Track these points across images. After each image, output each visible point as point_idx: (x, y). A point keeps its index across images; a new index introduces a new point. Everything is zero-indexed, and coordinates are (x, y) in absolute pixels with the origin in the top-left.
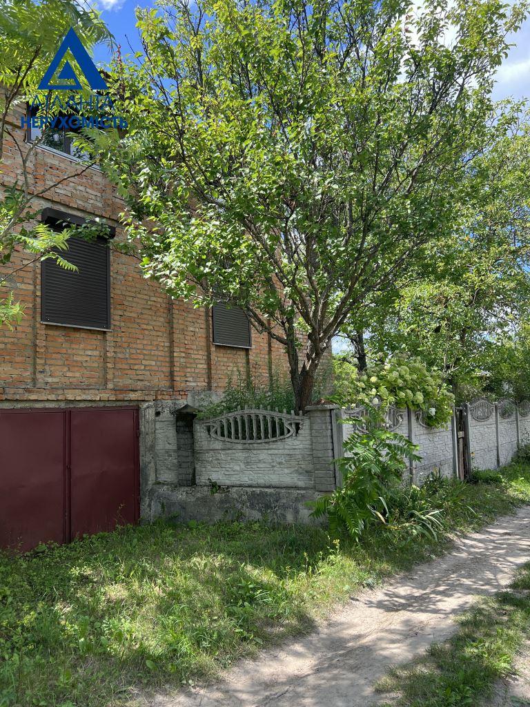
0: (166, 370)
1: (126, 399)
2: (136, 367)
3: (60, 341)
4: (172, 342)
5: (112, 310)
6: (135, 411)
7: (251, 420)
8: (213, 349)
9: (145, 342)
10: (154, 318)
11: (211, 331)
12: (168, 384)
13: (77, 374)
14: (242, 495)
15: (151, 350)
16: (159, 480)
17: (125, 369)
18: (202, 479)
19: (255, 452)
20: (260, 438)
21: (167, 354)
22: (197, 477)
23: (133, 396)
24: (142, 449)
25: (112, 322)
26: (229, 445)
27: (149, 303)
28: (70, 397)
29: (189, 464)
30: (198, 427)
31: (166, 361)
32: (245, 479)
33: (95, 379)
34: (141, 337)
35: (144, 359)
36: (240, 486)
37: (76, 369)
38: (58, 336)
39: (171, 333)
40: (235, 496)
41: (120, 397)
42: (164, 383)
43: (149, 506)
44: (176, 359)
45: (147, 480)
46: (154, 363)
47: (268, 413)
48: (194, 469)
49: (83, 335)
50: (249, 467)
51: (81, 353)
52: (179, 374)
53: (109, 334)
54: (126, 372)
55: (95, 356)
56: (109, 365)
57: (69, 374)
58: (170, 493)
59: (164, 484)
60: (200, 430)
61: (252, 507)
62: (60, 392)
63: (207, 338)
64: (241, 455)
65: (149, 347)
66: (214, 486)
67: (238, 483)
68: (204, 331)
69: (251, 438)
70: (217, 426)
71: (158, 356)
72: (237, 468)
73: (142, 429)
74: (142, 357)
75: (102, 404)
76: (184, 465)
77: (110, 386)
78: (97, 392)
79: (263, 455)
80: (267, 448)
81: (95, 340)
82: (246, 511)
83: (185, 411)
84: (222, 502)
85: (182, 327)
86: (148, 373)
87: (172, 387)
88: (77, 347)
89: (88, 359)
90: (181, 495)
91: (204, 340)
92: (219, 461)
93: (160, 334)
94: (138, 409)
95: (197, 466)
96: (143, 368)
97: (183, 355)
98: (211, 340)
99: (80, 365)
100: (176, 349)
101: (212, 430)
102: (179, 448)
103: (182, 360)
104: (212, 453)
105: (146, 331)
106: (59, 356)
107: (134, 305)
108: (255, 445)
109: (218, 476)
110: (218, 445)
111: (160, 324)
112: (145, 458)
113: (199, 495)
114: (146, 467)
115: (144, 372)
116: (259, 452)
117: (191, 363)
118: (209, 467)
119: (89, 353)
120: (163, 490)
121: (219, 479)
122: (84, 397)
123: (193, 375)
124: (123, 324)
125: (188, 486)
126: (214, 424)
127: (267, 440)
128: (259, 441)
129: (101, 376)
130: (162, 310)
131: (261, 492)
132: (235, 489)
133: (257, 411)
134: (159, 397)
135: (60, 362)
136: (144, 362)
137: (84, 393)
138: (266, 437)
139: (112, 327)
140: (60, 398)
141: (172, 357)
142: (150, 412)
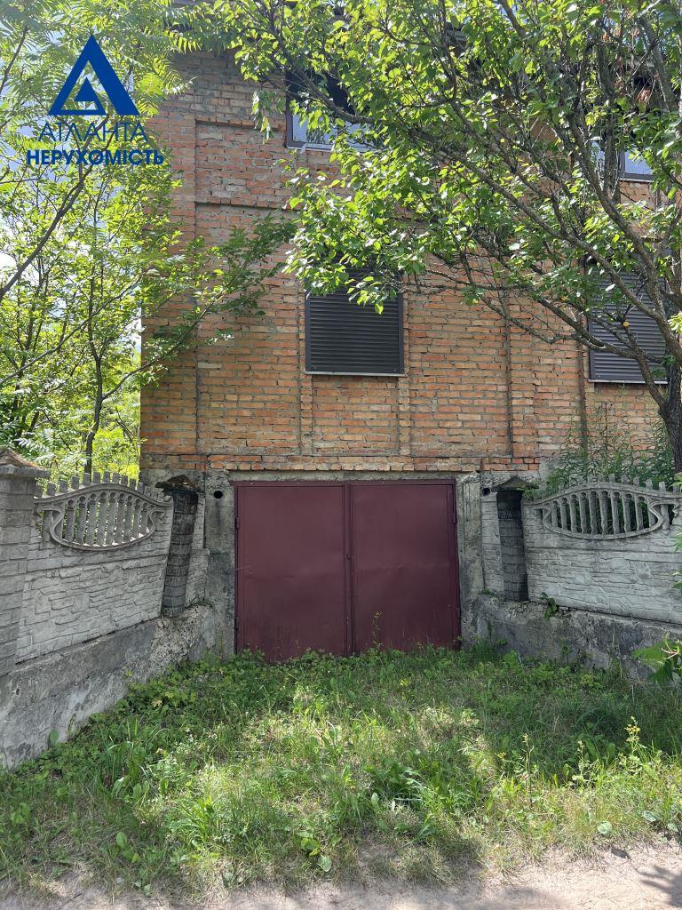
0: (503, 426)
1: (430, 469)
2: (448, 424)
3: (334, 394)
4: (509, 383)
5: (406, 348)
6: (448, 486)
7: (609, 501)
8: (590, 390)
9: (463, 388)
10: (479, 351)
11: (585, 361)
12: (503, 447)
13: (359, 437)
14: (586, 624)
15: (473, 399)
16: (488, 587)
17: (430, 428)
18: (535, 593)
19: (604, 554)
20: (610, 531)
21: (503, 403)
22: (530, 589)
23: (441, 465)
24: (460, 541)
25: (406, 362)
26: (568, 542)
27: (470, 329)
28: (348, 467)
29: (515, 567)
30: (528, 512)
31: (501, 414)
32: (592, 598)
33: (384, 443)
34: (456, 380)
35: (462, 412)
36: (586, 609)
37: (358, 430)
38: (332, 389)
39: (508, 371)
40: (577, 625)
41: (421, 467)
42: (499, 446)
44: (515, 410)
45: (468, 587)
46: (479, 418)
47: (624, 488)
48: (525, 577)
49: (366, 384)
50: (597, 579)
51: (364, 408)
52: (522, 431)
53: (402, 380)
54: (432, 432)
55: (384, 412)
56: (403, 423)
57: (347, 437)
58: (497, 607)
59: (493, 595)
61: (601, 646)
62: (333, 460)
63: (580, 373)
64: (584, 559)
65: (471, 395)
66: (552, 606)
67: (583, 603)
69: (599, 531)
70: (550, 509)
71: (485, 407)
72: (580, 579)
73: (460, 513)
74: (458, 409)
75: (397, 477)
76: (510, 569)
77: (405, 451)
78: (385, 459)
79: (618, 561)
80: (622, 548)
81: (383, 391)
82: (593, 652)
83: (512, 485)
84: (560, 631)
85: (526, 359)
86: (469, 432)
87: (511, 452)
88: (358, 401)
89: (374, 416)
90: (509, 614)
91: (574, 376)
92: (557, 567)
93: (487, 373)
94: (451, 486)
95: (529, 572)
96: (460, 424)
97: (530, 402)
98: (586, 375)
99: (363, 425)
100: (515, 394)
101: (545, 516)
102: (503, 542)
103: (527, 410)
104: (546, 552)
105: (464, 371)
106: (334, 414)
107: (445, 335)
108: (605, 543)
109: (555, 590)
110: (553, 541)
111: (487, 358)
112: (466, 554)
113: (531, 617)
114: (467, 567)
115: (461, 431)
116: (610, 555)
117: (547, 415)
118: (545, 575)
119: (375, 408)
120: (490, 603)
121: (557, 595)
122: (366, 466)
123: (553, 432)
124: (426, 365)
125: (515, 601)
126: (546, 507)
127: (622, 536)
128: (611, 537)
129: (393, 438)
130: (493, 338)
131: (614, 625)
132: (575, 615)
134: (487, 467)
135: (334, 422)
136: (461, 417)
137: (367, 462)
138: (622, 531)
139: (407, 370)
140: (333, 468)
141: (509, 407)
142: (472, 488)
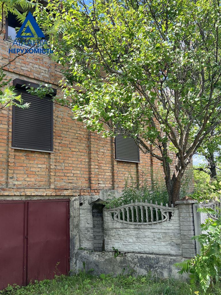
0: (86, 176)
1: (62, 195)
2: (68, 175)
3: (23, 159)
4: (90, 159)
5: (54, 140)
6: (67, 202)
7: (140, 210)
8: (115, 163)
9: (74, 159)
10: (80, 144)
11: (114, 152)
12: (87, 185)
13: (33, 180)
14: (134, 258)
15: (77, 164)
16: (82, 246)
17: (61, 176)
18: (109, 247)
19: (142, 230)
20: (146, 222)
21: (87, 167)
22: (106, 246)
23: (66, 193)
24: (71, 227)
25: (54, 147)
26: (125, 226)
27: (77, 135)
28: (28, 194)
29: (101, 237)
30: (106, 213)
31: (86, 171)
32: (137, 248)
33: (43, 182)
34: (71, 156)
35: (73, 170)
36: (133, 252)
37: (32, 176)
38: (22, 156)
39: (90, 153)
40: (130, 259)
41: (58, 193)
42: (85, 185)
43: (76, 263)
44: (92, 170)
45: (74, 247)
46: (79, 172)
47: (151, 205)
48: (104, 241)
49: (37, 155)
50: (139, 240)
51: (35, 166)
52: (94, 179)
53: (52, 155)
54: (62, 178)
55: (44, 168)
56: (52, 174)
57: (28, 179)
58: (89, 255)
59: (85, 250)
60: (107, 215)
61: (141, 266)
62: (22, 190)
63: (112, 156)
64: (133, 232)
65: (76, 162)
66: (116, 252)
67: (132, 250)
68: (110, 152)
69: (140, 221)
70: (118, 213)
71: (81, 168)
72: (131, 240)
73: (72, 214)
74: (71, 168)
75: (47, 198)
76: (97, 238)
77: (52, 186)
78: (44, 190)
79: (148, 233)
80: (150, 228)
81: (43, 158)
82: (137, 269)
83: (98, 203)
84: (121, 262)
85: (96, 149)
86: (75, 178)
87: (90, 187)
88: (33, 162)
89: (39, 170)
90: (95, 257)
91: (110, 157)
92: (119, 236)
93: (82, 154)
94: (69, 201)
95: (106, 239)
96: (72, 175)
97: (97, 167)
98: (114, 157)
99: (34, 174)
100: (92, 163)
101: (115, 216)
102: (94, 227)
103: (96, 170)
104: (115, 230)
105: (74, 152)
106: (22, 168)
107: (67, 136)
108: (142, 226)
109: (118, 246)
110: (118, 225)
111: (82, 148)
112: (73, 232)
113: (107, 257)
114: (74, 238)
115: (73, 178)
116: (145, 230)
117: (102, 172)
118: (113, 240)
119: (40, 166)
120: (84, 253)
121: (119, 248)
122: (36, 193)
123: (103, 179)
124: (60, 148)
125: (99, 251)
126: (116, 212)
127: (150, 223)
128: (145, 223)
129: (47, 180)
130: (84, 139)
131: (147, 257)
132: (129, 255)
133: (144, 204)
134: (82, 194)
135: (22, 172)
136: (73, 172)
137: (37, 191)
138: (150, 221)
139: (54, 150)
140: (22, 194)
141: (90, 168)
142: (76, 203)
